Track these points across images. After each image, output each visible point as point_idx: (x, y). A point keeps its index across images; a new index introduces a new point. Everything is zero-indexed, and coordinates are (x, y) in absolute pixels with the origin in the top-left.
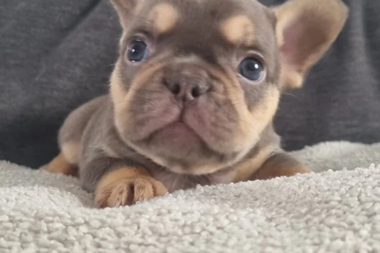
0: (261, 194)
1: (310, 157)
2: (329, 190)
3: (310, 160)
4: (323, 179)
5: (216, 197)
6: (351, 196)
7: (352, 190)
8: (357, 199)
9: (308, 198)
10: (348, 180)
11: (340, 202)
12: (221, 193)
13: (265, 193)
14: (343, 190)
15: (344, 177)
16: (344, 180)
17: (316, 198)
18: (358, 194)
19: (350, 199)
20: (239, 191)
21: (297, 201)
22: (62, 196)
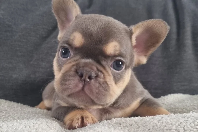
0: (141, 124)
1: (163, 102)
2: (171, 124)
3: (163, 104)
4: (169, 119)
5: (121, 125)
6: (181, 127)
7: (181, 124)
8: (183, 128)
9: (162, 128)
10: (180, 119)
11: (176, 130)
12: (123, 123)
13: (143, 124)
14: (177, 124)
15: (178, 118)
16: (178, 119)
17: (165, 128)
18: (183, 126)
19: (180, 129)
20: (131, 122)
21: (157, 129)
22: (52, 123)
